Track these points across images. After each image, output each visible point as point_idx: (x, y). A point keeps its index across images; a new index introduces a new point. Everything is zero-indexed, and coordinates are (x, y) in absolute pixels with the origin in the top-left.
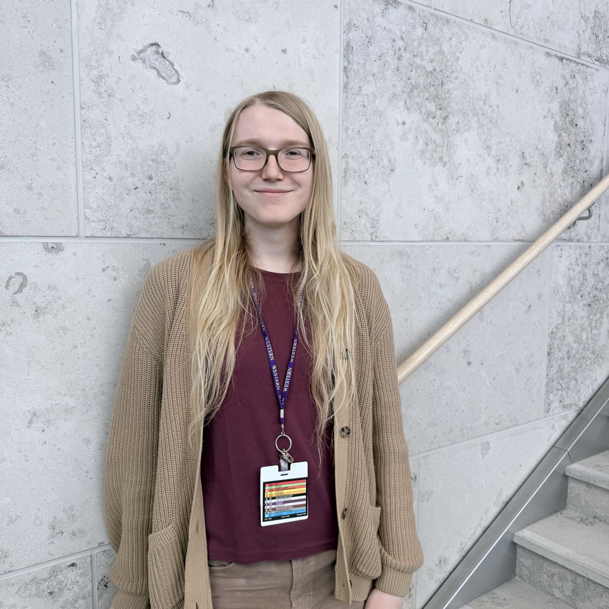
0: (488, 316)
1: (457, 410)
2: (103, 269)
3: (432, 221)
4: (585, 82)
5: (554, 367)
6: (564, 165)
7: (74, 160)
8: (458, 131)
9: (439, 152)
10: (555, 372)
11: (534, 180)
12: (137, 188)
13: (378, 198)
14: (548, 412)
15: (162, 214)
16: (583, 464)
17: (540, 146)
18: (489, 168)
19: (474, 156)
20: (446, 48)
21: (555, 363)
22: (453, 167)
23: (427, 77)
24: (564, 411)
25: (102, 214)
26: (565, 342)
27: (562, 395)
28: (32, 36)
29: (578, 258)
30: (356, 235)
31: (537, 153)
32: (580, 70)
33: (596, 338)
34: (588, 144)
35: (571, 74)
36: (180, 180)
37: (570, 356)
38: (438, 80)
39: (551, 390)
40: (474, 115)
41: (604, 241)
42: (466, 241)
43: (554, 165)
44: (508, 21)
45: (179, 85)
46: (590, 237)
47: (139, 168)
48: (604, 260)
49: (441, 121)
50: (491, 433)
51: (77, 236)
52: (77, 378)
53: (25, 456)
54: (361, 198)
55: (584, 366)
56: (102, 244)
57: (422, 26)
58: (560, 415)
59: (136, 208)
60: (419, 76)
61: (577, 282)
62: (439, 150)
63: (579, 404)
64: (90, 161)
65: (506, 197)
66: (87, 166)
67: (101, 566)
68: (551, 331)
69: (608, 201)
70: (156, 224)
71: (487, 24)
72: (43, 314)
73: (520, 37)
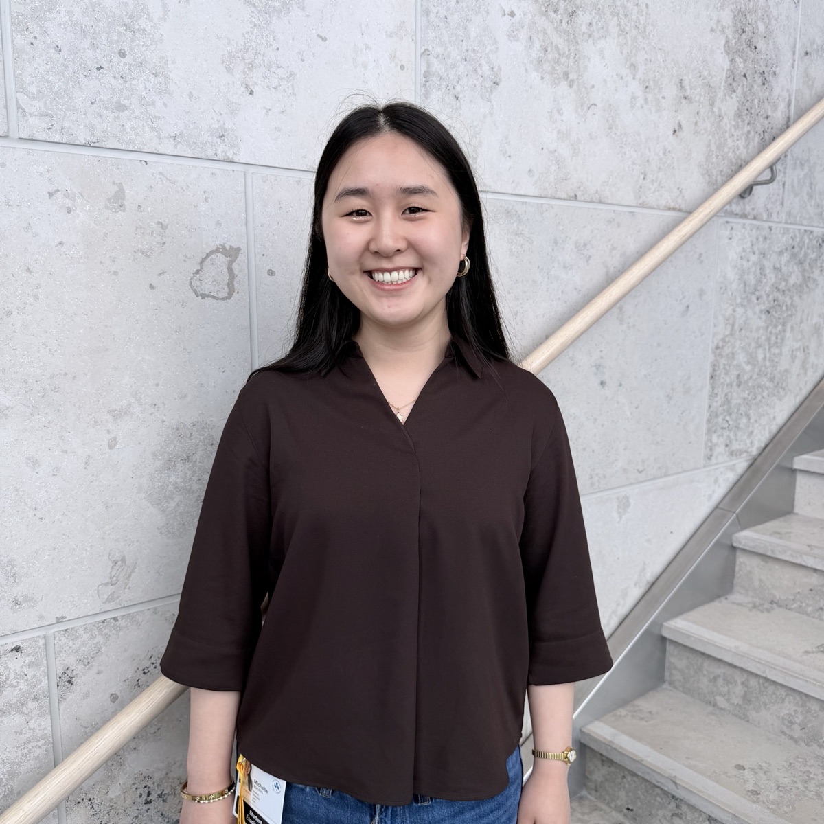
0: (630, 317)
1: (584, 449)
2: (49, 193)
3: (553, 168)
5: (719, 397)
6: (737, 104)
8: (590, 36)
9: (563, 64)
10: (719, 403)
11: (696, 123)
12: (101, 68)
13: (475, 124)
14: (709, 459)
15: (142, 113)
16: (756, 531)
17: (705, 73)
18: (634, 98)
19: (612, 76)
21: (720, 390)
22: (584, 89)
24: (731, 460)
25: (45, 104)
26: (735, 362)
27: (728, 437)
29: (754, 243)
31: (701, 82)
33: (776, 360)
34: (771, 78)
36: (170, 62)
37: (740, 382)
39: (714, 429)
40: (613, 14)
41: (789, 222)
42: (600, 202)
43: (724, 103)
46: (771, 214)
47: (104, 35)
48: (789, 248)
49: (566, 18)
50: (631, 484)
51: (6, 137)
52: (13, 361)
55: (759, 398)
56: (46, 153)
58: (726, 464)
59: (100, 99)
61: (751, 277)
62: (563, 60)
63: (751, 451)
64: (22, 15)
65: (658, 143)
66: (19, 24)
67: (61, 652)
68: (715, 344)
69: (796, 163)
70: (133, 127)
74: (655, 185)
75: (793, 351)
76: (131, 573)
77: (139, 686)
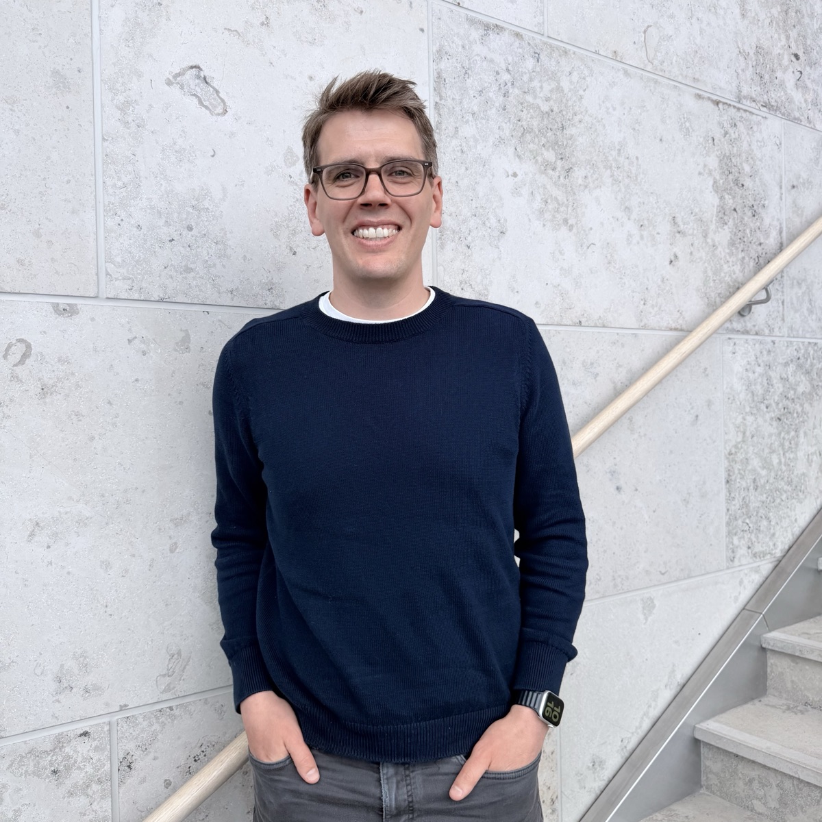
0: (640, 427)
1: (605, 551)
2: (128, 340)
3: (558, 299)
4: (751, 133)
5: (736, 500)
6: (730, 235)
7: (93, 202)
8: (586, 187)
9: (563, 212)
10: (738, 506)
11: (691, 253)
12: (173, 240)
13: (485, 267)
14: (732, 561)
15: (205, 274)
16: (785, 632)
17: (697, 210)
18: (630, 235)
19: (608, 219)
20: (565, 84)
21: (737, 494)
22: (582, 232)
23: (543, 119)
24: (755, 562)
25: (128, 270)
26: (750, 467)
27: (749, 538)
28: (43, 53)
29: (758, 356)
31: (692, 218)
32: (742, 117)
33: (792, 464)
34: (760, 210)
35: (731, 121)
36: (228, 233)
37: (757, 486)
38: (557, 123)
39: (734, 531)
40: (606, 168)
41: (792, 335)
42: (604, 326)
43: (717, 234)
44: (644, 54)
45: (226, 117)
46: (773, 329)
47: (176, 215)
48: (794, 360)
49: (563, 174)
50: (655, 586)
51: (96, 297)
52: (93, 479)
53: (23, 579)
54: (463, 265)
55: (778, 501)
56: (128, 308)
57: (533, 57)
58: (751, 566)
59: (172, 265)
60: (532, 118)
61: (759, 387)
62: (562, 209)
63: (775, 553)
64: (113, 204)
65: (655, 273)
66: (110, 210)
67: (123, 737)
68: (728, 451)
69: (793, 283)
70: (198, 285)
71: (616, 57)
72: (51, 394)
73: (660, 74)
74: (656, 309)
75: (808, 455)
76: (186, 665)
77: (190, 773)
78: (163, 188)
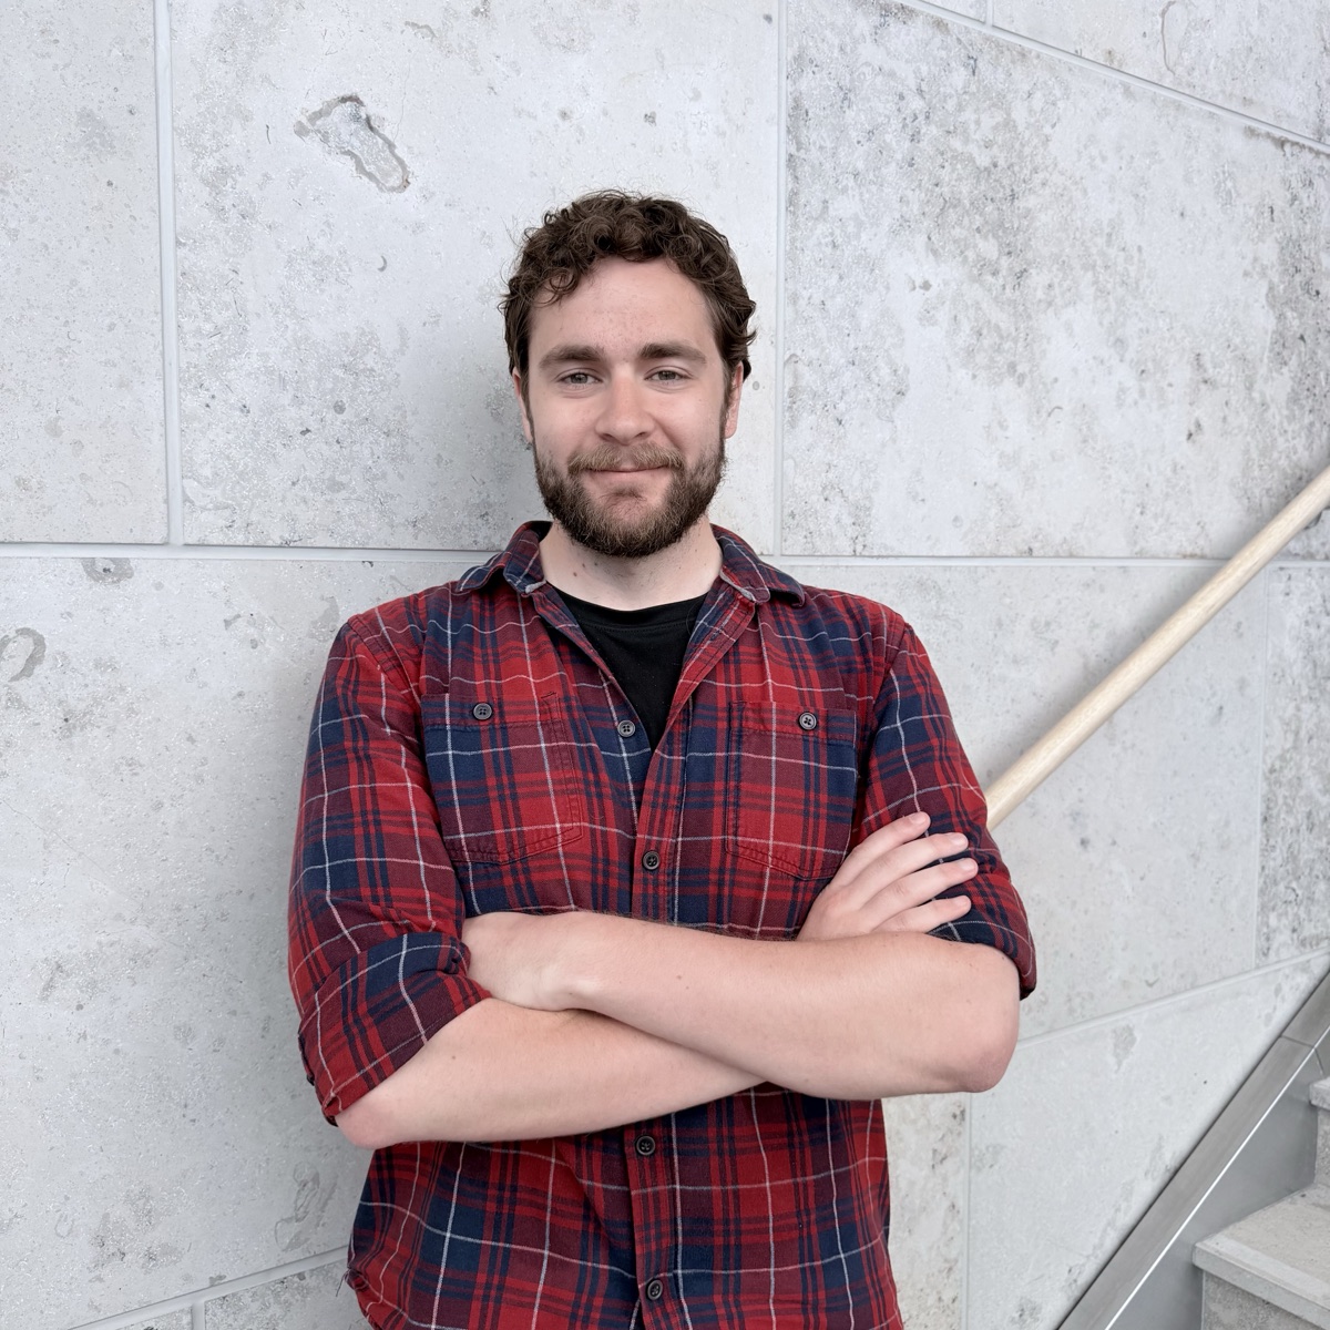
0: (1126, 732)
1: (1057, 953)
2: (225, 621)
3: (993, 511)
5: (1278, 851)
6: (1291, 383)
7: (160, 364)
8: (1050, 304)
9: (1008, 351)
10: (1279, 861)
11: (1225, 419)
12: (308, 431)
13: (868, 457)
14: (1265, 955)
15: (366, 492)
17: (1237, 340)
18: (1123, 390)
19: (1086, 361)
20: (1020, 115)
21: (1279, 839)
22: (1041, 386)
23: (978, 181)
24: (1302, 954)
25: (224, 490)
26: (1302, 793)
27: (1296, 915)
28: (62, 77)
30: (818, 543)
31: (1229, 355)
32: (1322, 168)
35: (1304, 176)
36: (409, 413)
37: (1313, 825)
38: (1004, 187)
39: (1272, 904)
40: (1085, 268)
42: (1071, 556)
43: (1270, 383)
44: (1159, 56)
45: (406, 193)
47: (313, 383)
49: (1011, 280)
50: (1137, 1006)
51: (165, 544)
52: (160, 879)
53: (34, 1067)
54: (829, 456)
56: (224, 563)
57: (966, 66)
58: (1295, 961)
59: (305, 478)
60: (959, 179)
61: (1325, 652)
62: (1006, 346)
64: (196, 367)
65: (1162, 457)
66: (190, 379)
68: (1269, 766)
70: (353, 515)
71: (1112, 61)
72: (83, 728)
73: (1187, 92)
74: (1161, 521)
76: (327, 1200)
78: (289, 334)
